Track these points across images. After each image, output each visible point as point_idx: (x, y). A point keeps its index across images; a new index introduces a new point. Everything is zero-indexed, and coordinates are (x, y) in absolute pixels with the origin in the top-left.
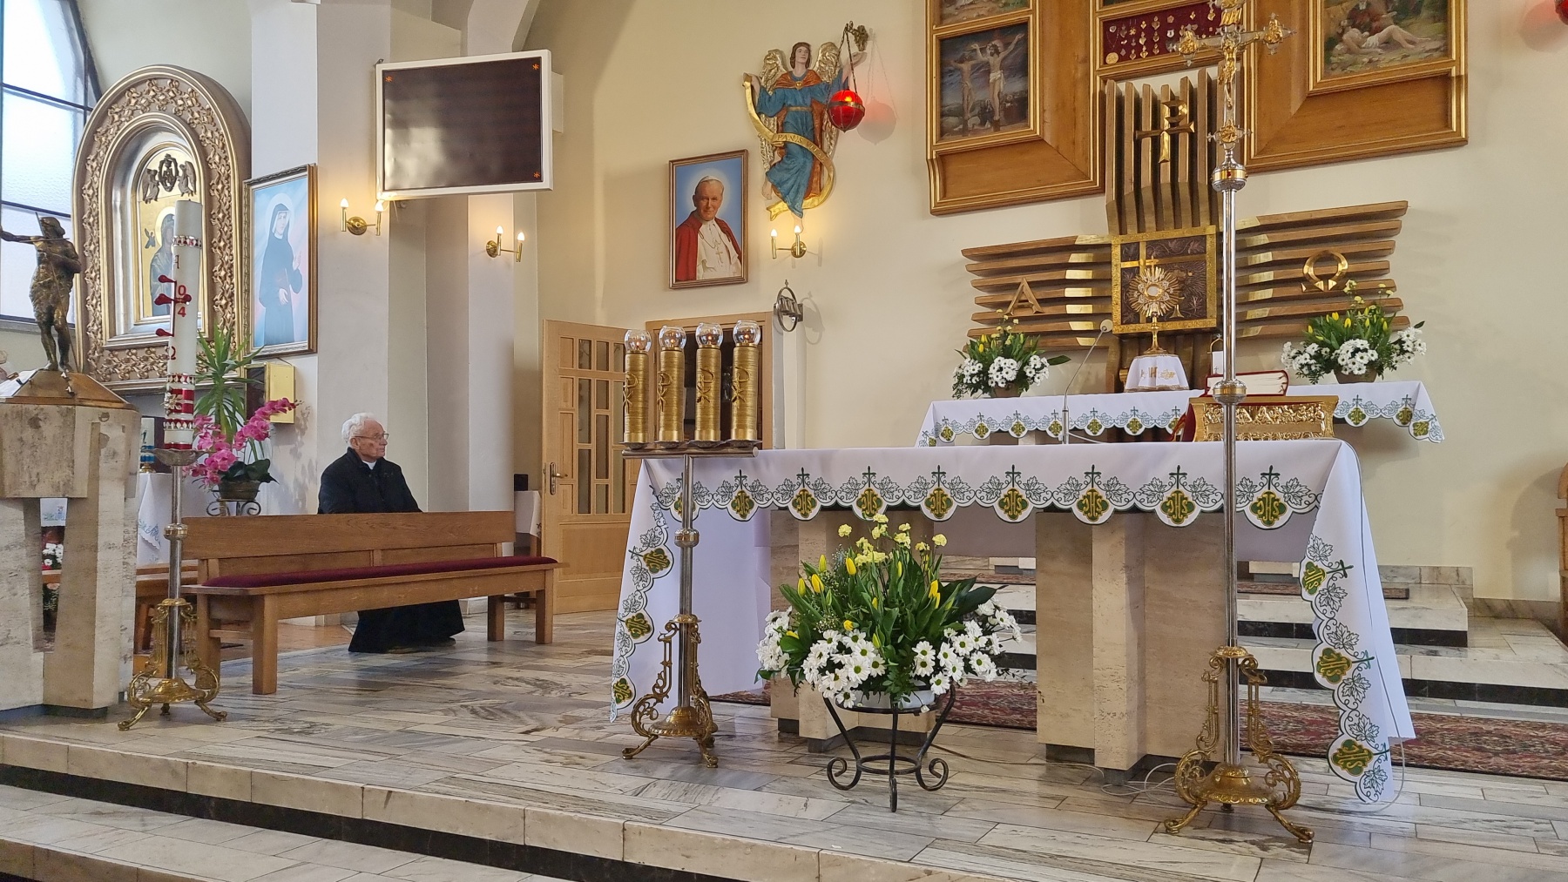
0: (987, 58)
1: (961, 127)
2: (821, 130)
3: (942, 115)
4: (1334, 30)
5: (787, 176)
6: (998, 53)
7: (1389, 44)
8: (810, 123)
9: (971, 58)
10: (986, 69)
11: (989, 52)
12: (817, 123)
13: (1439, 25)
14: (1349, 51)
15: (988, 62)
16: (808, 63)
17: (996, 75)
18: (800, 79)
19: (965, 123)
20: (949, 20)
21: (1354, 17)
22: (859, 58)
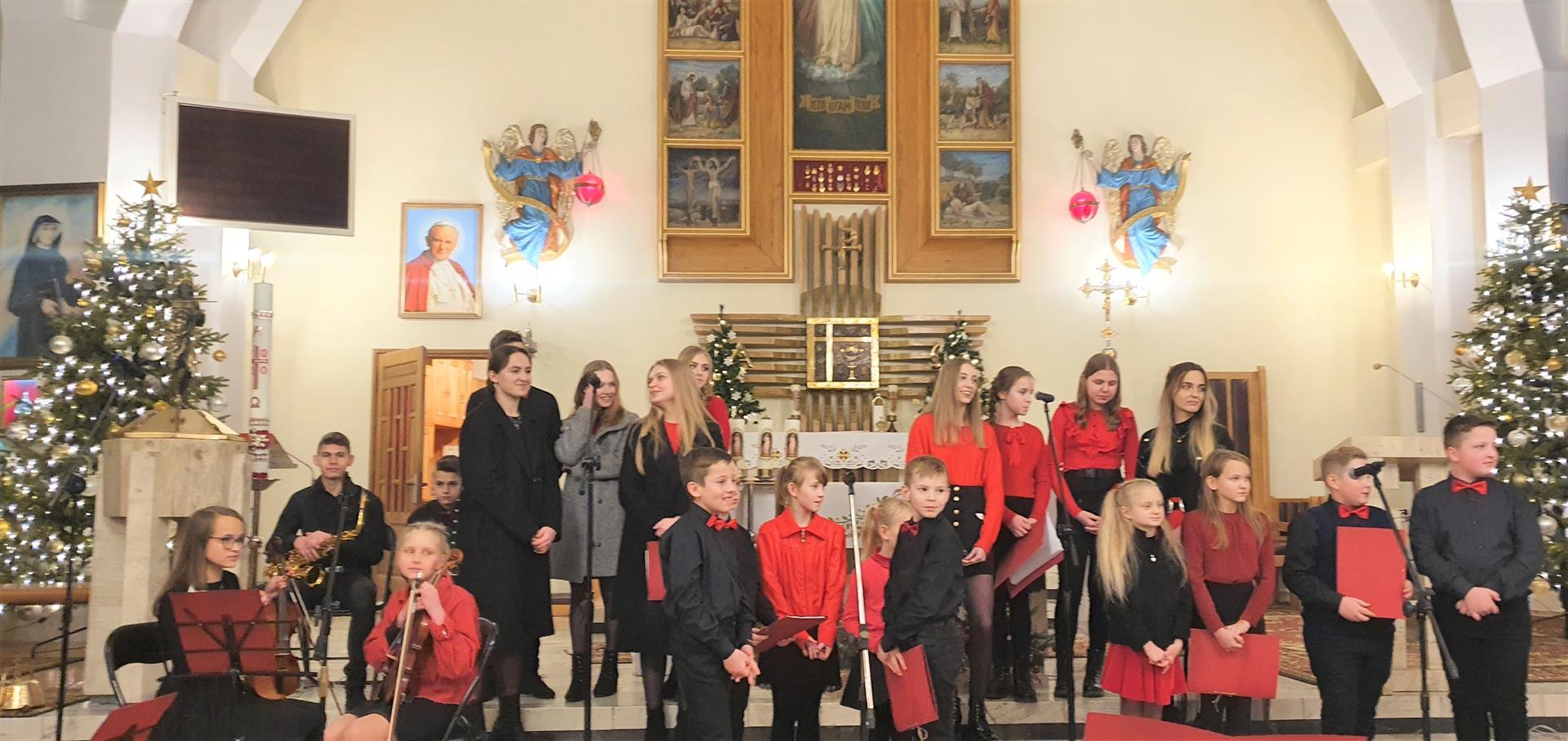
0: (706, 169)
1: (686, 218)
2: (558, 200)
3: (670, 206)
4: (945, 198)
5: (526, 232)
6: (716, 168)
7: (977, 213)
8: (547, 192)
9: (694, 167)
10: (707, 179)
11: (708, 165)
12: (554, 193)
13: (1006, 206)
14: (954, 213)
15: (707, 174)
16: (545, 143)
17: (713, 184)
18: (539, 154)
19: (689, 216)
20: (676, 134)
21: (957, 192)
22: (591, 146)
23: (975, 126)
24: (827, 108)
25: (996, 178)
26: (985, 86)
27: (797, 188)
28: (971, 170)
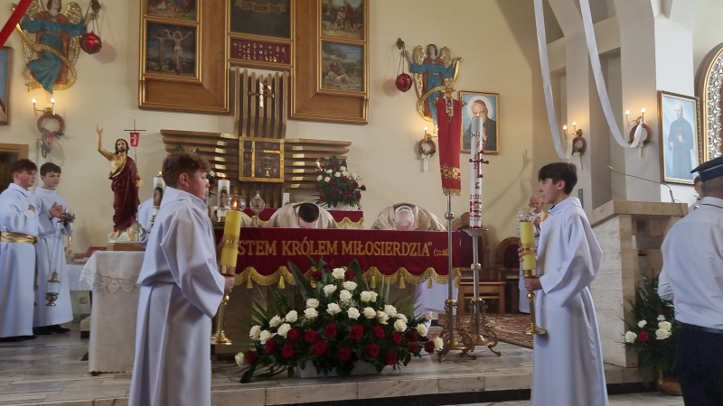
0: (173, 38)
1: (158, 68)
2: (68, 49)
3: (148, 59)
5: (42, 69)
6: (179, 38)
7: (344, 81)
8: (60, 43)
9: (165, 36)
10: (173, 44)
11: (174, 35)
12: (65, 44)
13: (359, 78)
14: (330, 80)
15: (173, 41)
16: (59, 10)
17: (178, 48)
18: (55, 18)
19: (160, 66)
20: (153, 14)
21: (332, 67)
22: (94, 16)
23: (343, 29)
24: (253, 9)
25: (355, 61)
26: (349, 6)
27: (232, 56)
28: (340, 55)
